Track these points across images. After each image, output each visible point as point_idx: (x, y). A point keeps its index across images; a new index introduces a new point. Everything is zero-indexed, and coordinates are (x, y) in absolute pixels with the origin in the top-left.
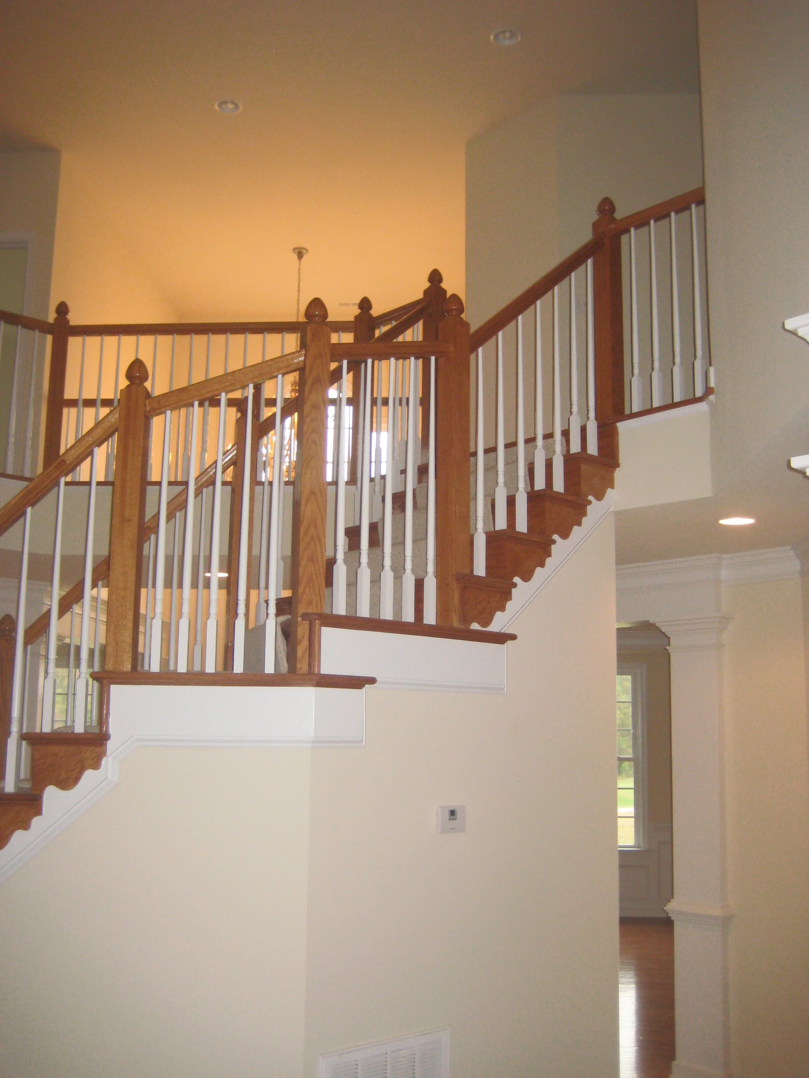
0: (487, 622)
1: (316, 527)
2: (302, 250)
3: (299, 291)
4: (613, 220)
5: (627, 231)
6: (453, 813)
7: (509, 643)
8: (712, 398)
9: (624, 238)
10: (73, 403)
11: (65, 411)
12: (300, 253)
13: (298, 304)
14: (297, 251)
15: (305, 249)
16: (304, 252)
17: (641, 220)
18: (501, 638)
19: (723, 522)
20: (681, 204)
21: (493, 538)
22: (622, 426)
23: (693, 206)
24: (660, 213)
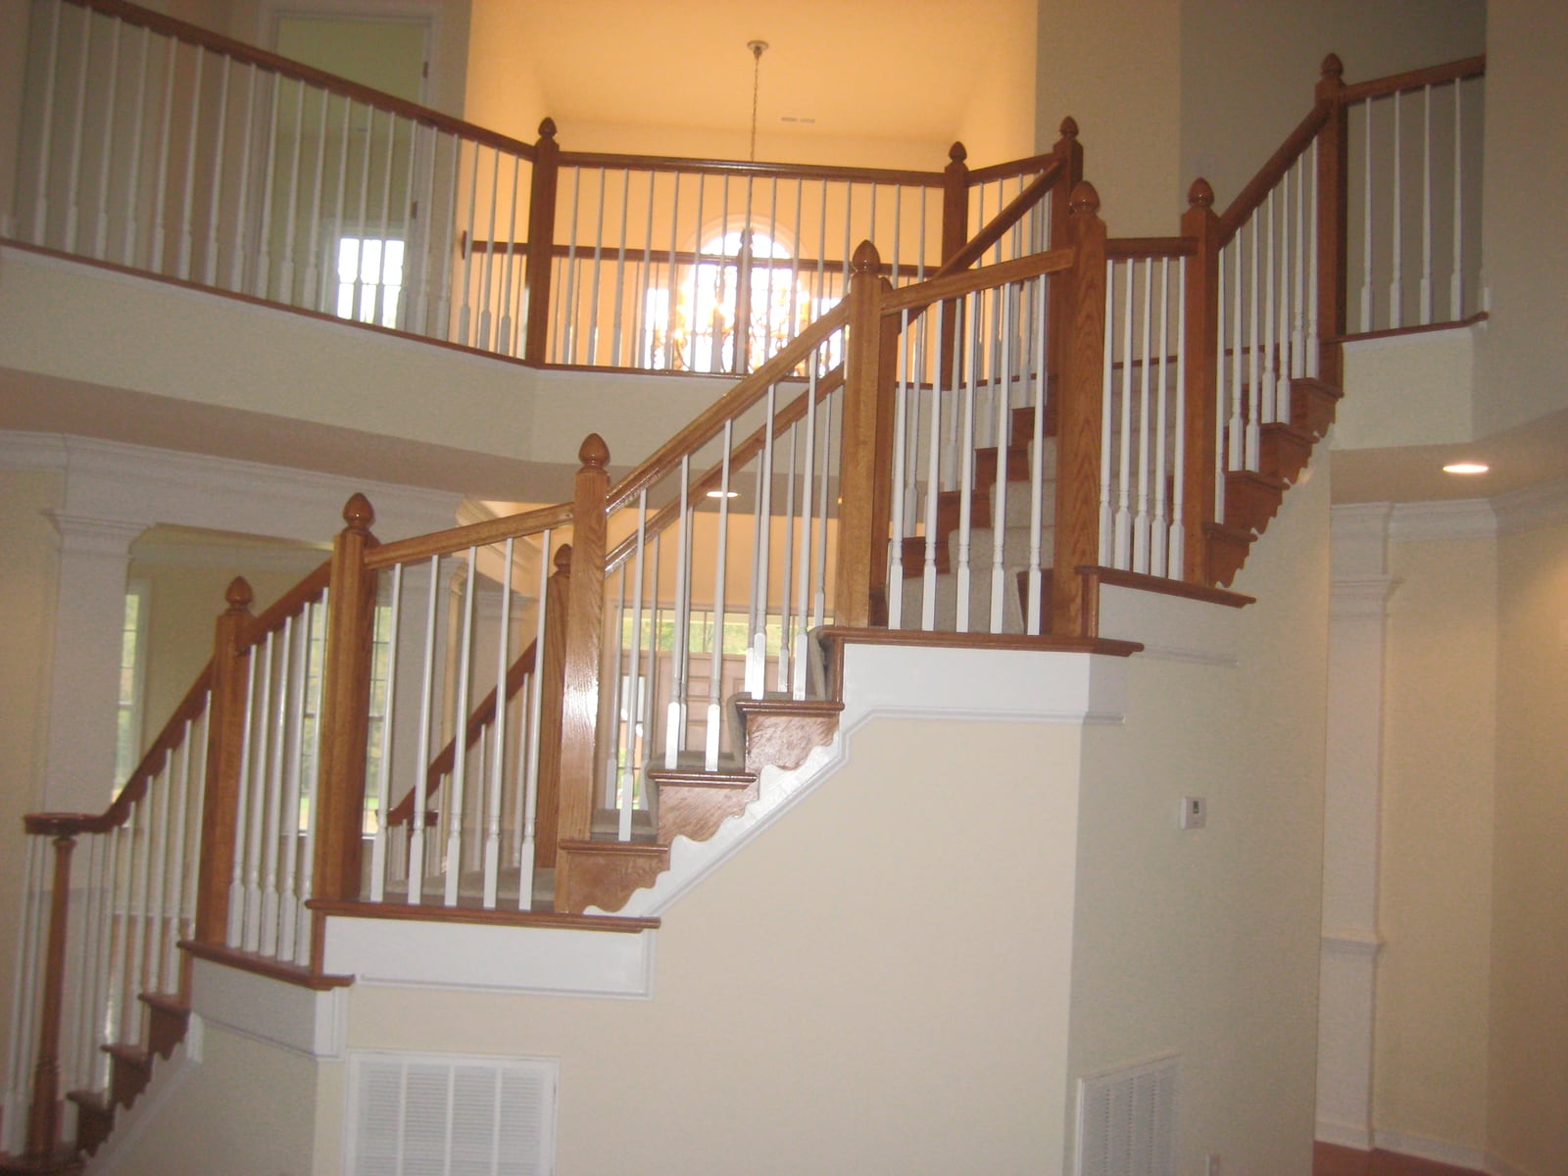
0: (1228, 582)
1: (1090, 463)
2: (761, 45)
3: (755, 102)
4: (1341, 85)
5: (1362, 100)
6: (1196, 805)
7: (1248, 606)
8: (1482, 324)
9: (1353, 112)
10: (563, 251)
11: (555, 261)
12: (758, 50)
13: (754, 120)
14: (753, 46)
15: (762, 43)
16: (763, 46)
17: (1381, 90)
18: (1239, 601)
19: (1449, 469)
20: (1440, 77)
21: (1232, 479)
22: (1348, 348)
23: (1458, 80)
24: (1411, 83)
